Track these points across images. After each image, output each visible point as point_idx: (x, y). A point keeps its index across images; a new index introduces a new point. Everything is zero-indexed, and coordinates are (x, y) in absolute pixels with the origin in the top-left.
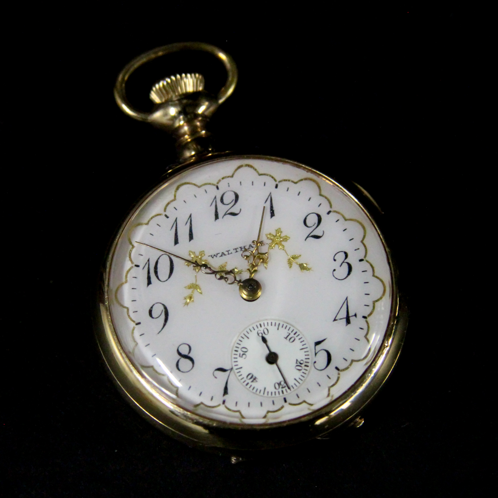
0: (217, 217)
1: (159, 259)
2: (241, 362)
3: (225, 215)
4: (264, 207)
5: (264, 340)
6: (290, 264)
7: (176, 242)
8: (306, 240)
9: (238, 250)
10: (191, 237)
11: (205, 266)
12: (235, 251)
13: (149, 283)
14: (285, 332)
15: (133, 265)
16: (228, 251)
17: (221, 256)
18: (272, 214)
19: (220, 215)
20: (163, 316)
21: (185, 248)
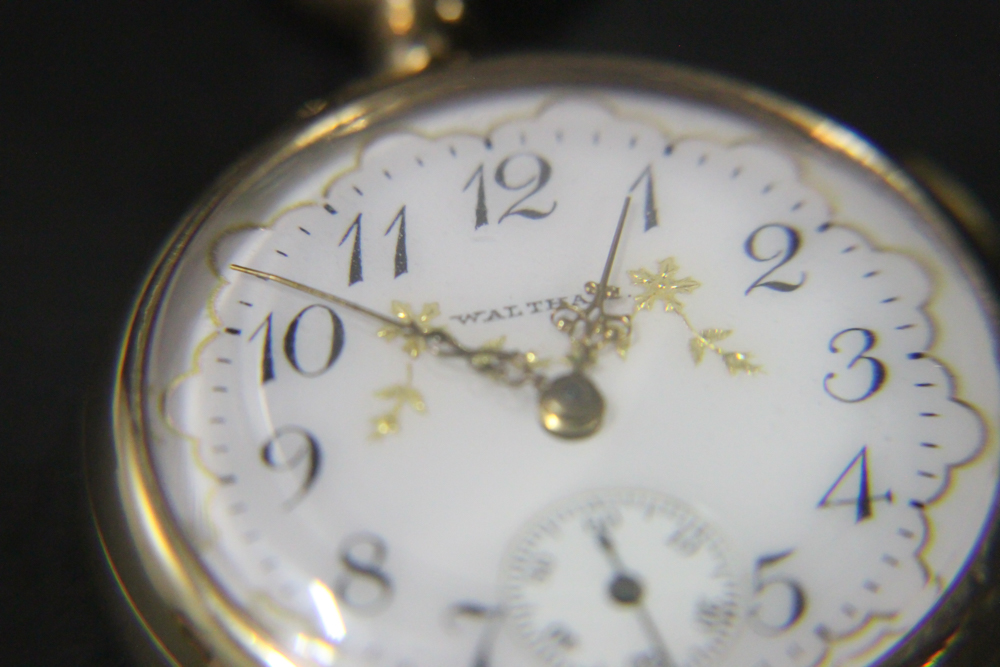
0: (481, 217)
1: (300, 315)
2: (532, 593)
3: (507, 214)
4: (628, 201)
5: (605, 543)
6: (696, 353)
7: (356, 274)
8: (748, 291)
9: (539, 306)
10: (401, 265)
11: (441, 335)
12: (532, 308)
13: (268, 374)
14: (665, 526)
15: (223, 329)
16: (510, 309)
17: (490, 318)
18: (651, 221)
19: (493, 214)
20: (304, 465)
21: (379, 289)
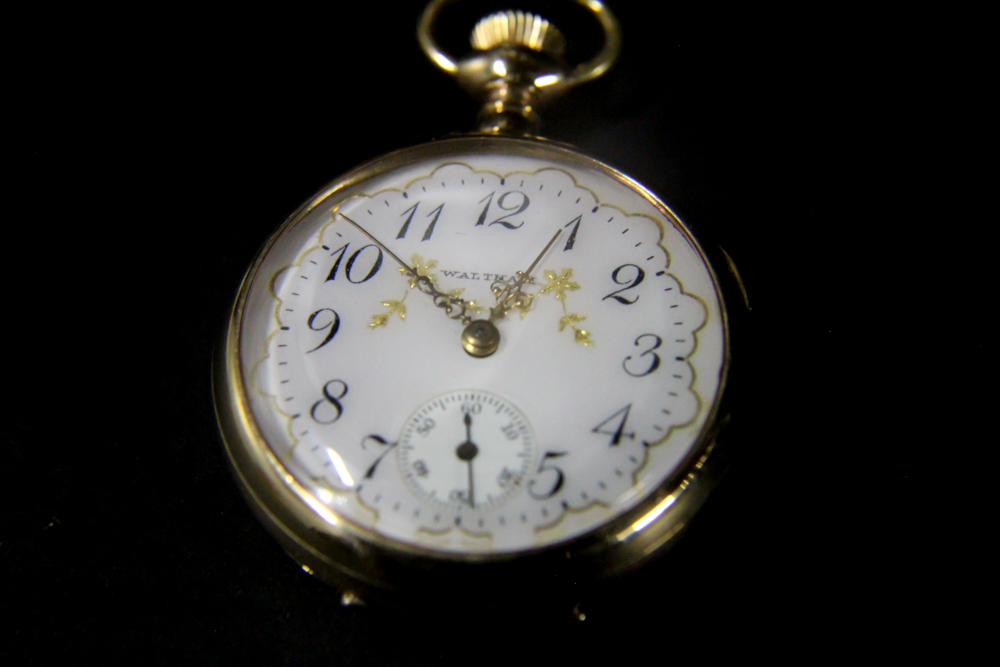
0: (481, 220)
1: (363, 249)
2: (416, 439)
3: (496, 222)
4: (560, 231)
5: (468, 420)
6: (563, 325)
7: (402, 234)
8: (604, 299)
9: (490, 277)
10: (428, 235)
11: (425, 279)
12: (486, 277)
13: (332, 276)
14: (504, 419)
15: (321, 245)
16: (474, 274)
17: (461, 277)
18: (569, 246)
19: (487, 221)
20: (328, 331)
21: (410, 248)
